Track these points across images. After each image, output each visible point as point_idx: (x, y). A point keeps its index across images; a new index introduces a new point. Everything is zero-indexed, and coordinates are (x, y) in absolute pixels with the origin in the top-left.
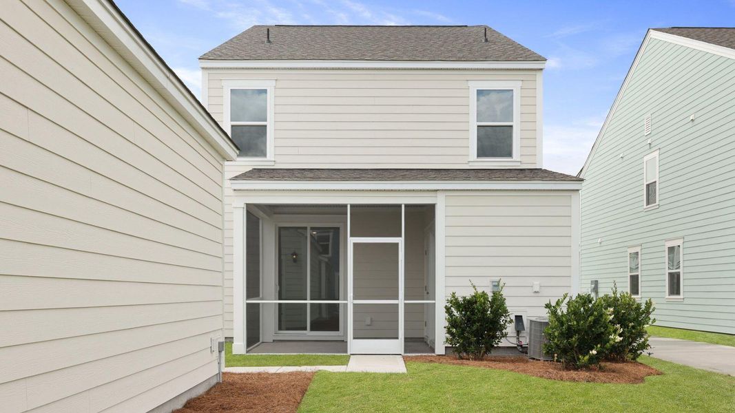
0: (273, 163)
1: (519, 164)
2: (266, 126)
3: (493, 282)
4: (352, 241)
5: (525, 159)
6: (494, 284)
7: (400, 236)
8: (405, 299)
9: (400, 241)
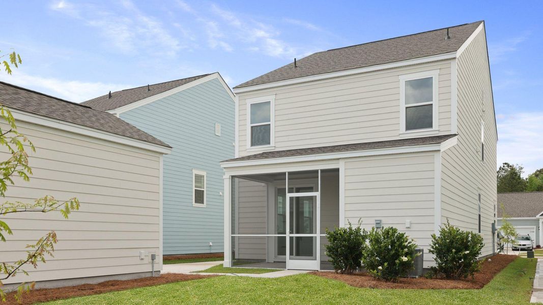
0: (274, 148)
1: (437, 132)
2: (270, 125)
3: (376, 221)
4: (288, 195)
5: (442, 128)
6: (377, 222)
7: (318, 191)
8: (321, 234)
9: (317, 194)
